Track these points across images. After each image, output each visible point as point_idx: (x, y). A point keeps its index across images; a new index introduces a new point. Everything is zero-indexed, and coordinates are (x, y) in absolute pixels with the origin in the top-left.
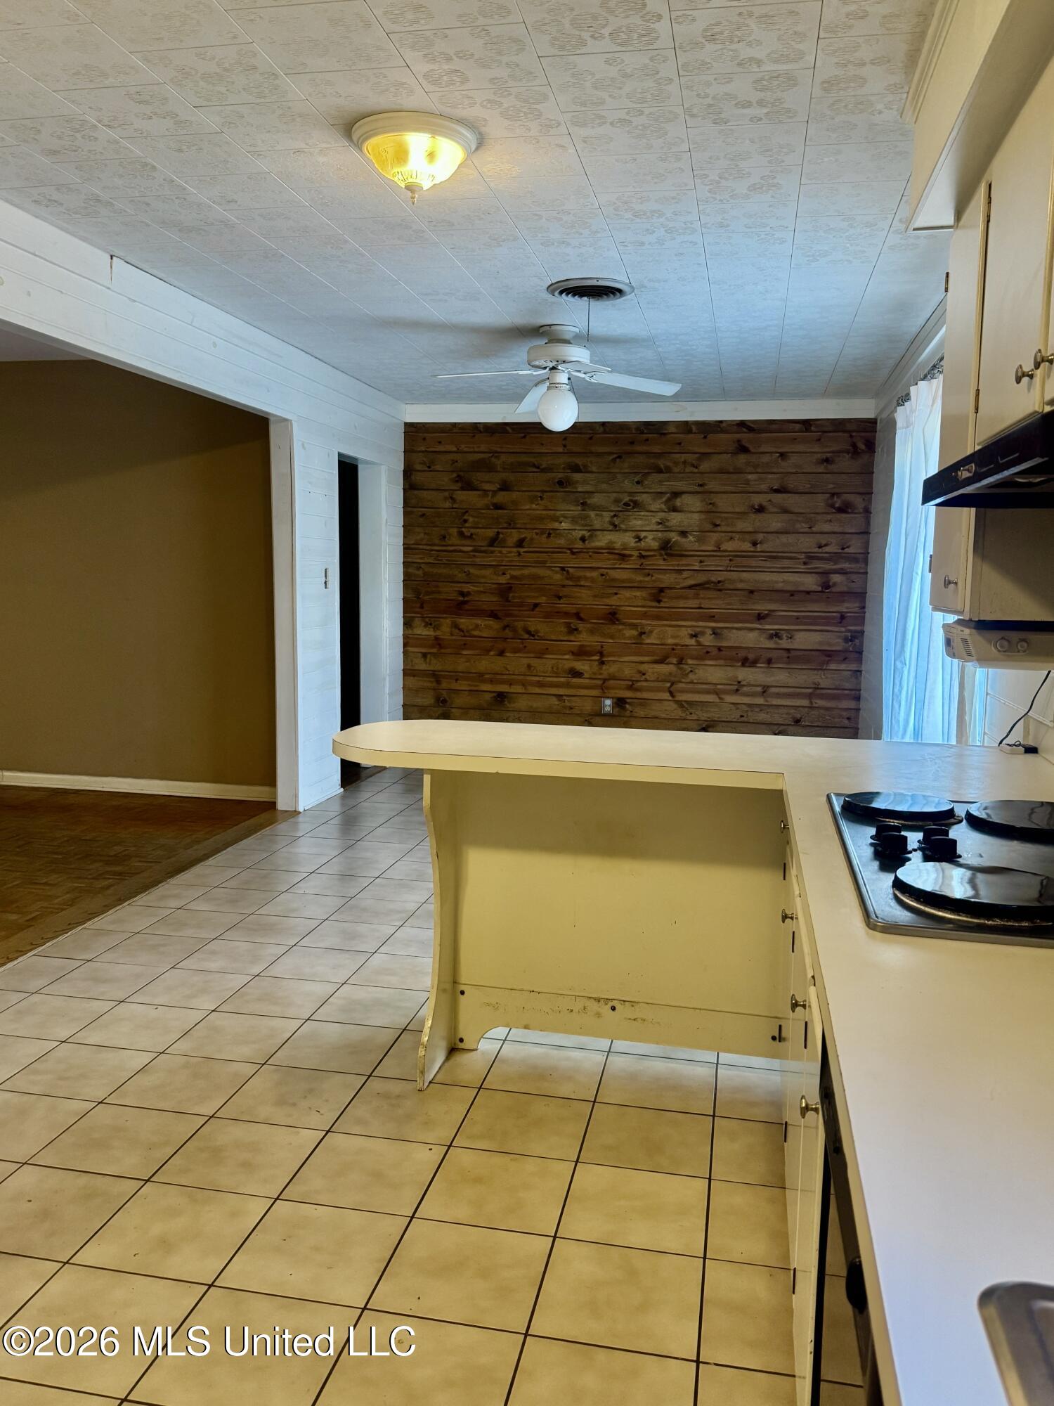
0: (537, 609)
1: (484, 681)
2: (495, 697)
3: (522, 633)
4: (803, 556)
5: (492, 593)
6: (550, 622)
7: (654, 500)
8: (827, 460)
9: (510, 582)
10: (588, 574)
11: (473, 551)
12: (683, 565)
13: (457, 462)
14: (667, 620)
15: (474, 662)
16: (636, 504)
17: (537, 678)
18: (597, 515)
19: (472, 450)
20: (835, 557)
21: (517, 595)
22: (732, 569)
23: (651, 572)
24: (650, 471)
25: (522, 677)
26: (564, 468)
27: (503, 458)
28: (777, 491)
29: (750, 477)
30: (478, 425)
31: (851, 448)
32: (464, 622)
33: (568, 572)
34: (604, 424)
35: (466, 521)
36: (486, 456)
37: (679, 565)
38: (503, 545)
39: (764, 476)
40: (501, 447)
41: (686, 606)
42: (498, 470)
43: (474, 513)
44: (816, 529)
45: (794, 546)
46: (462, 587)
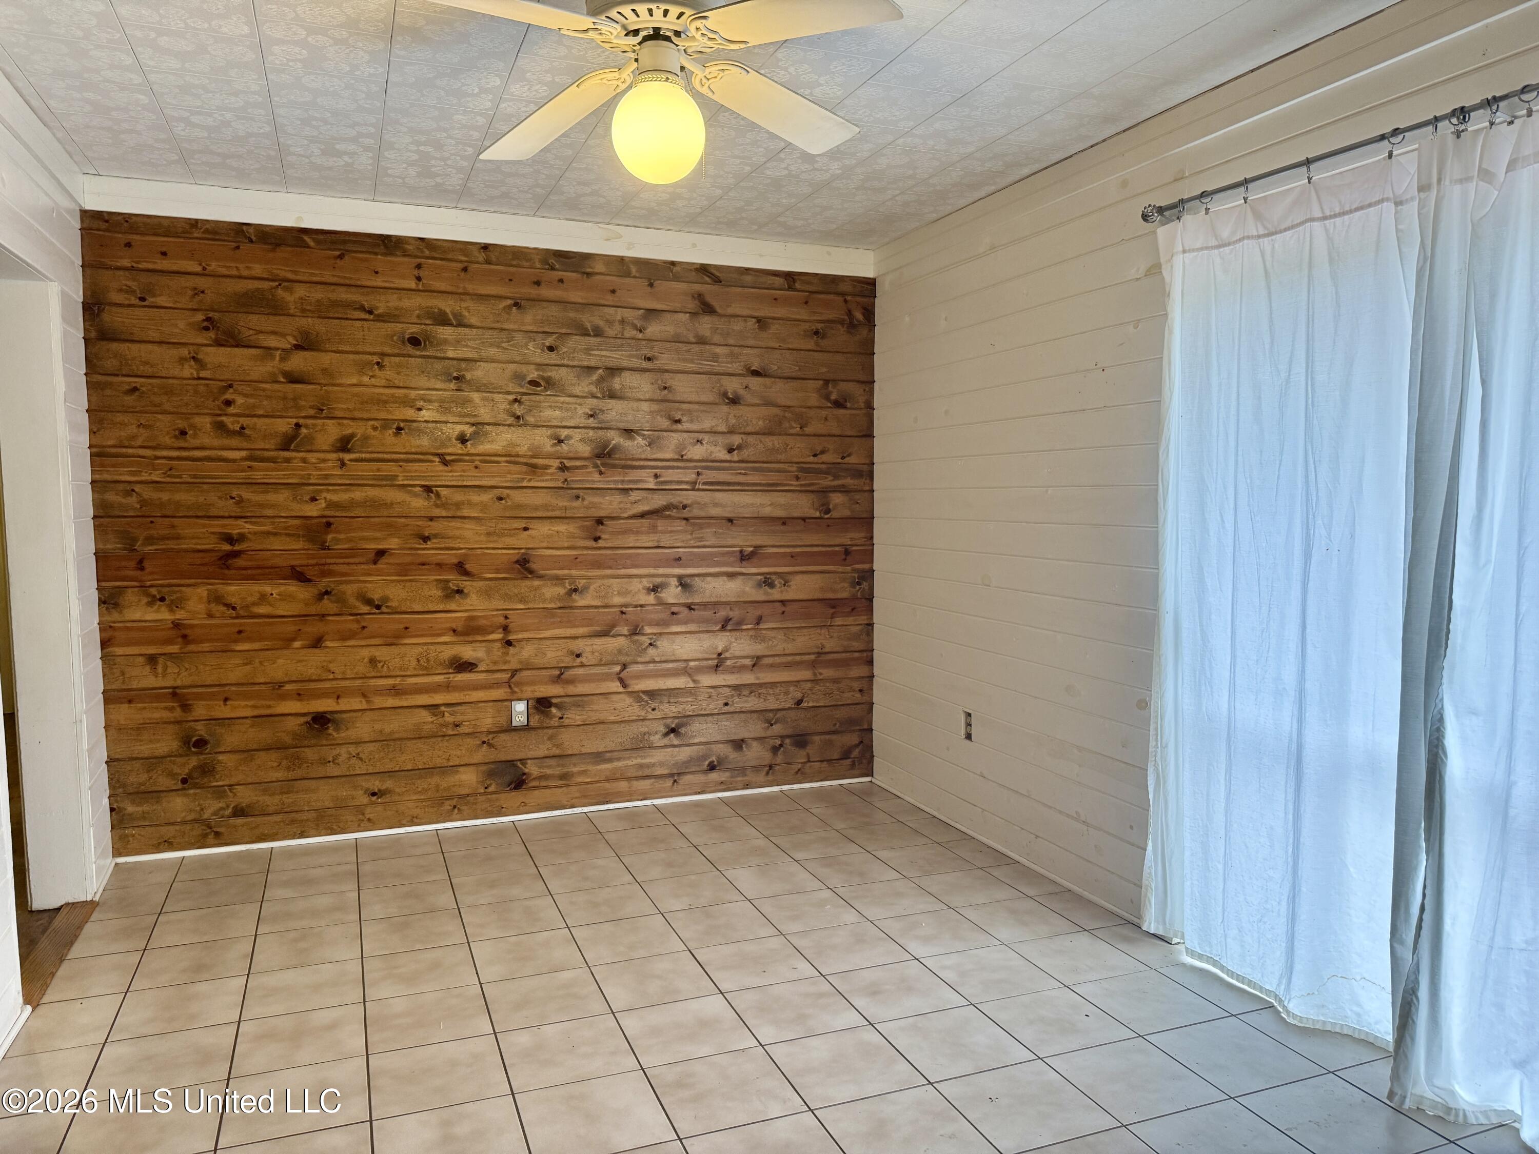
0: (384, 560)
1: (284, 697)
2: (307, 722)
3: (357, 604)
4: (794, 468)
5: (288, 535)
6: (410, 581)
7: (578, 377)
8: (816, 333)
9: (328, 513)
10: (475, 497)
11: (250, 458)
12: (630, 481)
13: (203, 292)
14: (611, 568)
15: (261, 663)
16: (549, 383)
17: (391, 681)
18: (484, 399)
19: (235, 272)
20: (833, 470)
21: (342, 536)
22: (701, 487)
23: (581, 493)
24: (569, 331)
25: (360, 681)
26: (418, 317)
27: (301, 291)
28: (756, 373)
29: (718, 350)
30: (245, 228)
31: (846, 317)
32: (234, 590)
33: (438, 495)
34: (485, 247)
35: (228, 403)
36: (266, 285)
37: (622, 482)
38: (309, 448)
39: (736, 350)
40: (295, 272)
41: (638, 545)
42: (291, 311)
43: (246, 389)
44: (807, 430)
45: (781, 454)
46: (227, 525)
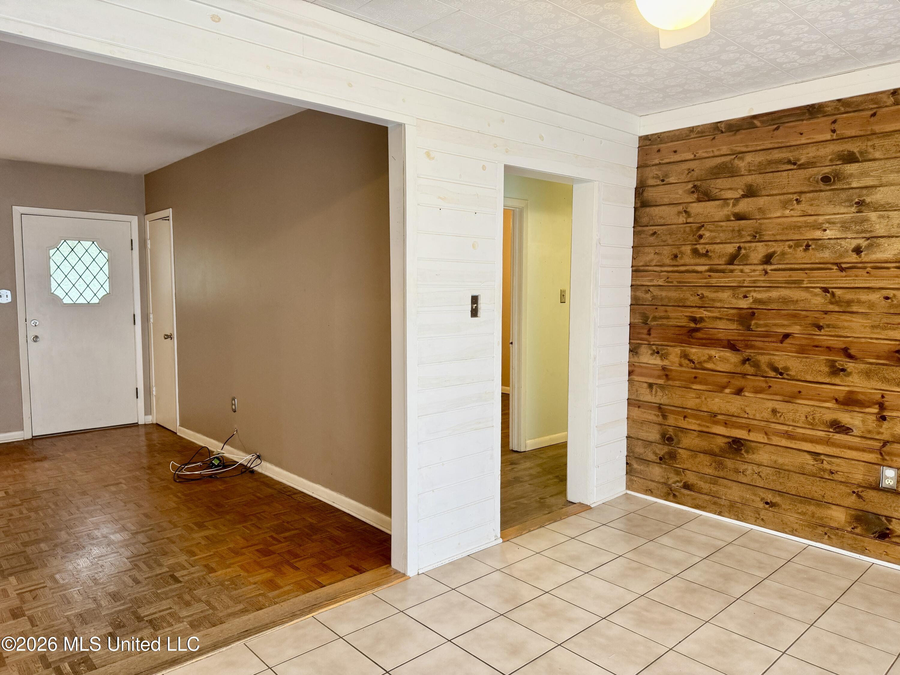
0: (788, 341)
1: (716, 423)
2: (729, 443)
3: (767, 369)
5: (728, 320)
6: (806, 358)
9: (753, 306)
10: (865, 297)
11: (710, 270)
13: (693, 170)
15: (705, 399)
17: (785, 428)
18: (880, 217)
19: (711, 154)
21: (761, 322)
25: (766, 423)
26: (831, 160)
27: (749, 158)
30: (719, 125)
32: (695, 352)
33: (833, 294)
34: (894, 92)
35: (701, 237)
36: (728, 158)
38: (745, 262)
40: (747, 146)
42: (742, 173)
43: (711, 227)
46: (694, 312)
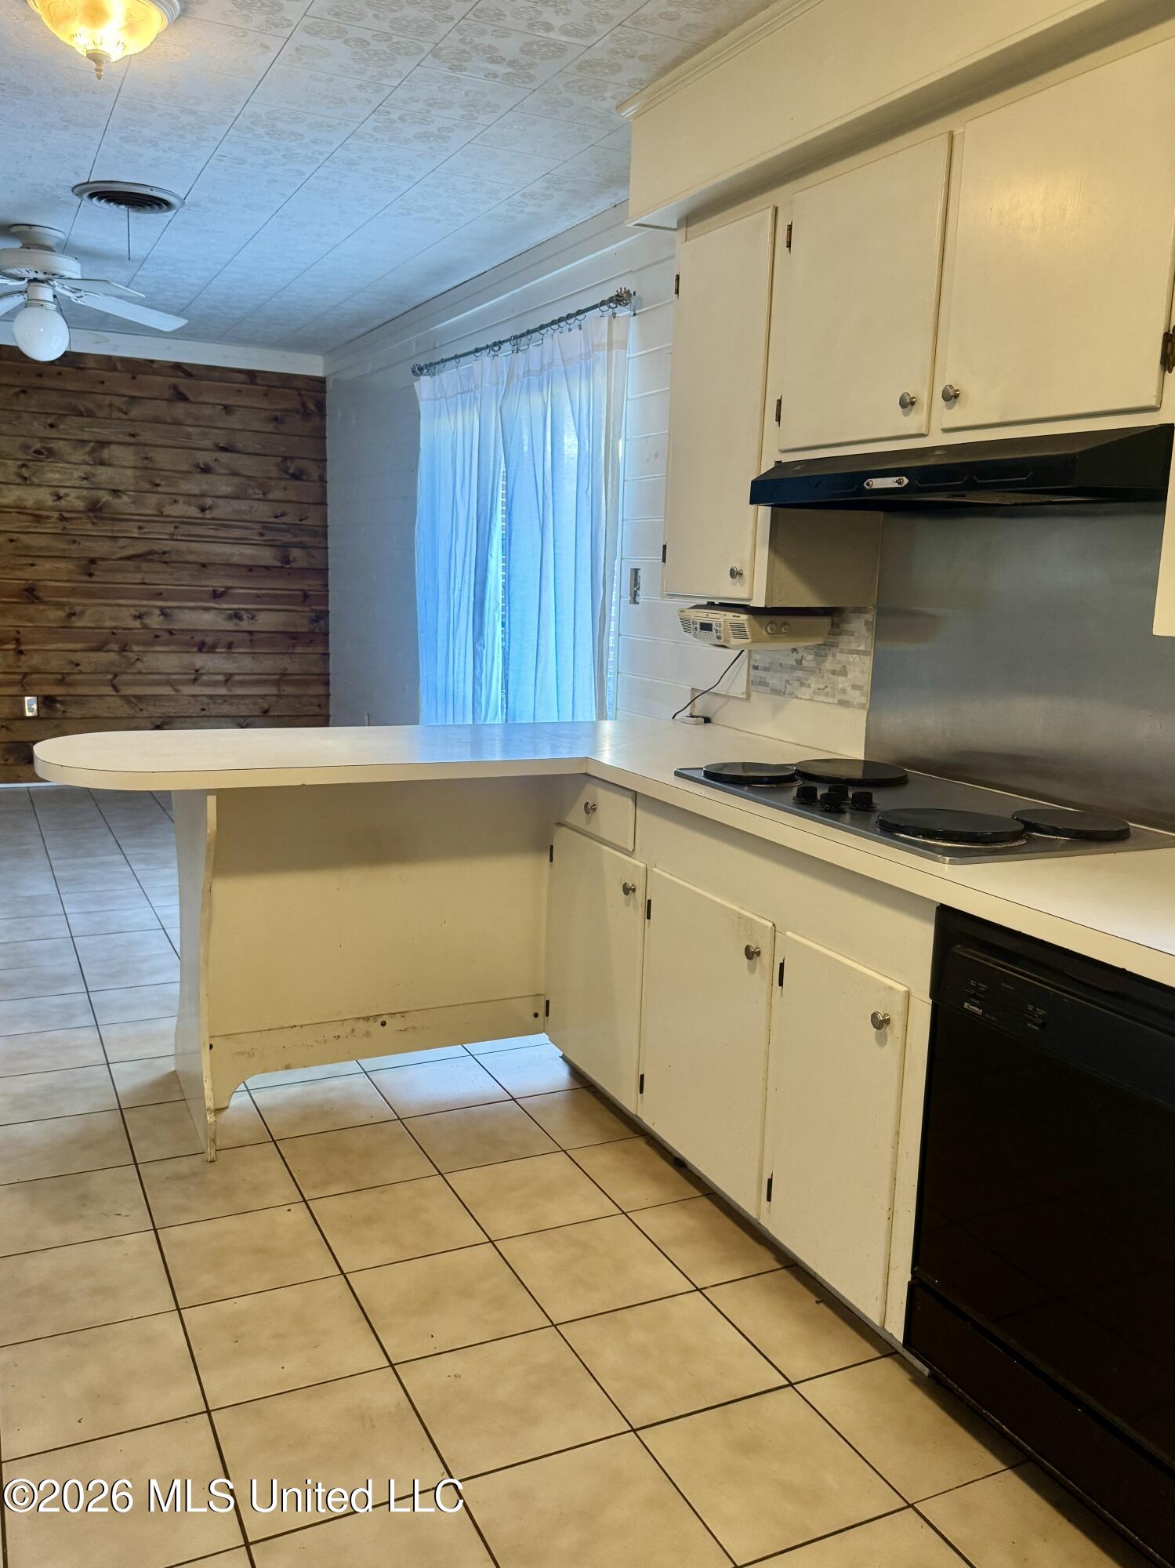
7: (74, 449)
8: (276, 419)
12: (118, 531)
14: (102, 598)
16: (51, 453)
20: (293, 529)
22: (178, 537)
23: (77, 538)
24: (66, 412)
28: (224, 449)
29: (191, 429)
31: (301, 407)
37: (112, 531)
39: (207, 430)
41: (125, 581)
44: (270, 496)
45: (247, 514)
